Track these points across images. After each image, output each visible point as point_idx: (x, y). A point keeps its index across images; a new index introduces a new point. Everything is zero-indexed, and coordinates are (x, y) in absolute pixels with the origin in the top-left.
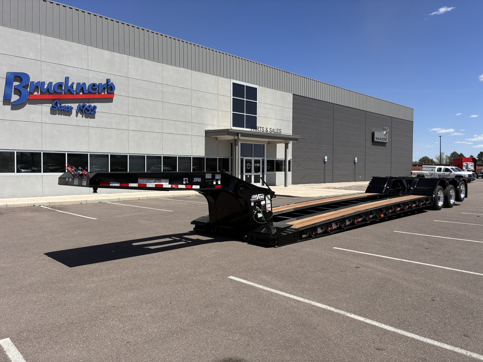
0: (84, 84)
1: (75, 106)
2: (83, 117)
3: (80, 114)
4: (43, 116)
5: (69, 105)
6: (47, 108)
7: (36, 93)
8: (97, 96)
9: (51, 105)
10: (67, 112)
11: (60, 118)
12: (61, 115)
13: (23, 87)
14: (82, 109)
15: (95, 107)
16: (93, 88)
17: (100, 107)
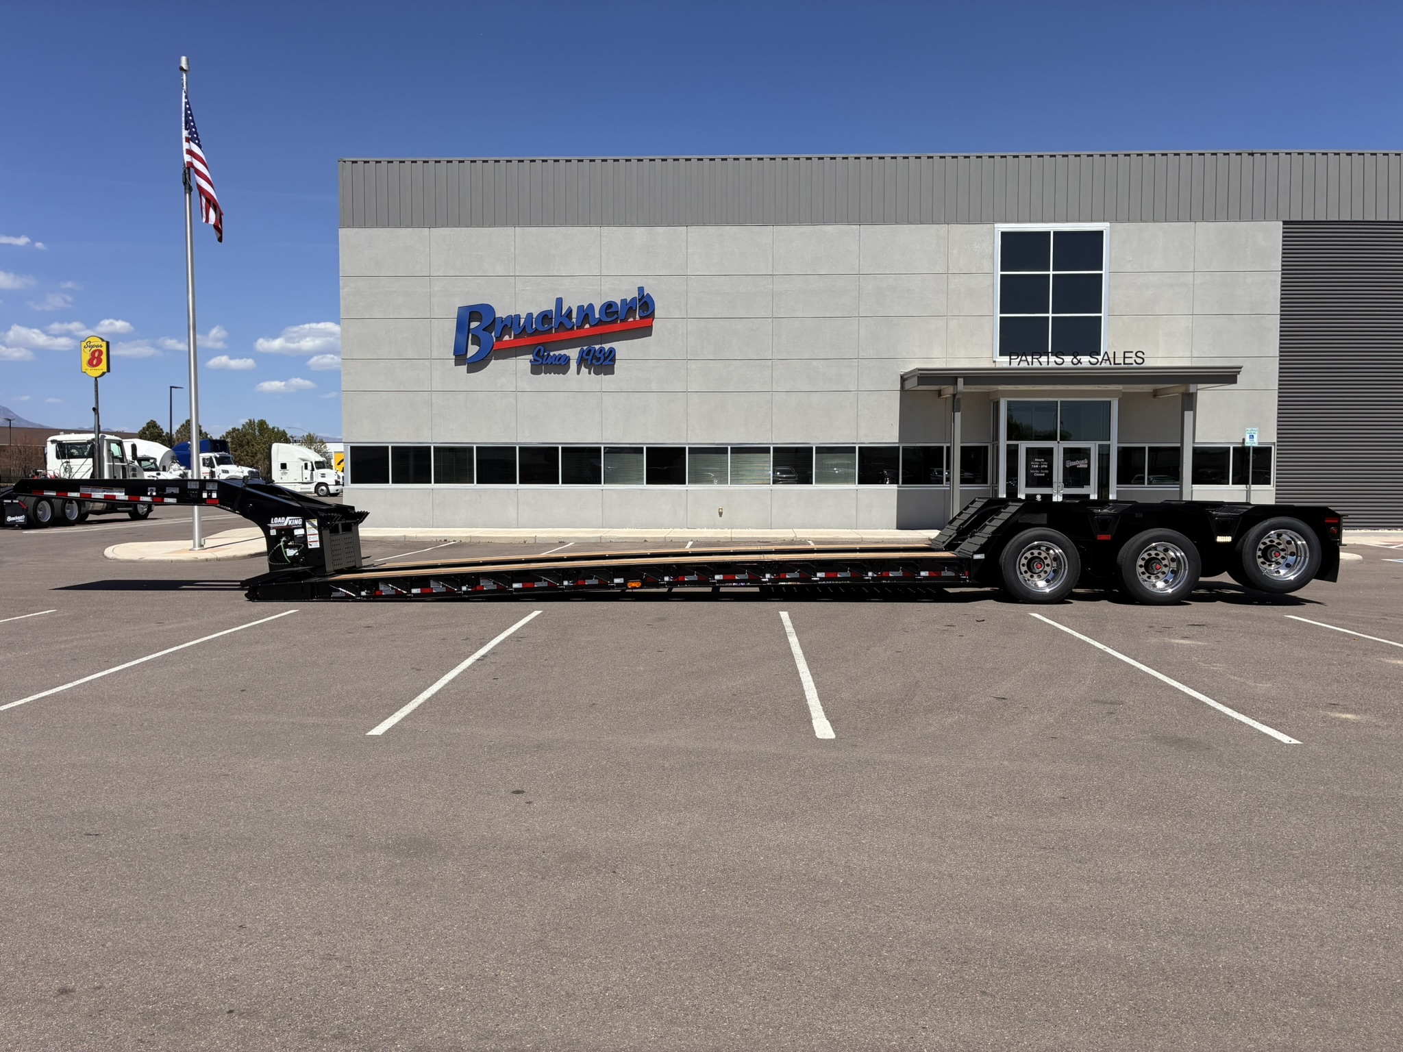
0: (591, 306)
1: (573, 353)
2: (590, 373)
3: (585, 367)
4: (518, 379)
5: (563, 352)
6: (524, 362)
7: (506, 338)
8: (618, 326)
9: (531, 357)
10: (561, 366)
11: (549, 380)
12: (550, 374)
13: (483, 330)
14: (587, 357)
15: (611, 351)
16: (607, 311)
17: (622, 348)
